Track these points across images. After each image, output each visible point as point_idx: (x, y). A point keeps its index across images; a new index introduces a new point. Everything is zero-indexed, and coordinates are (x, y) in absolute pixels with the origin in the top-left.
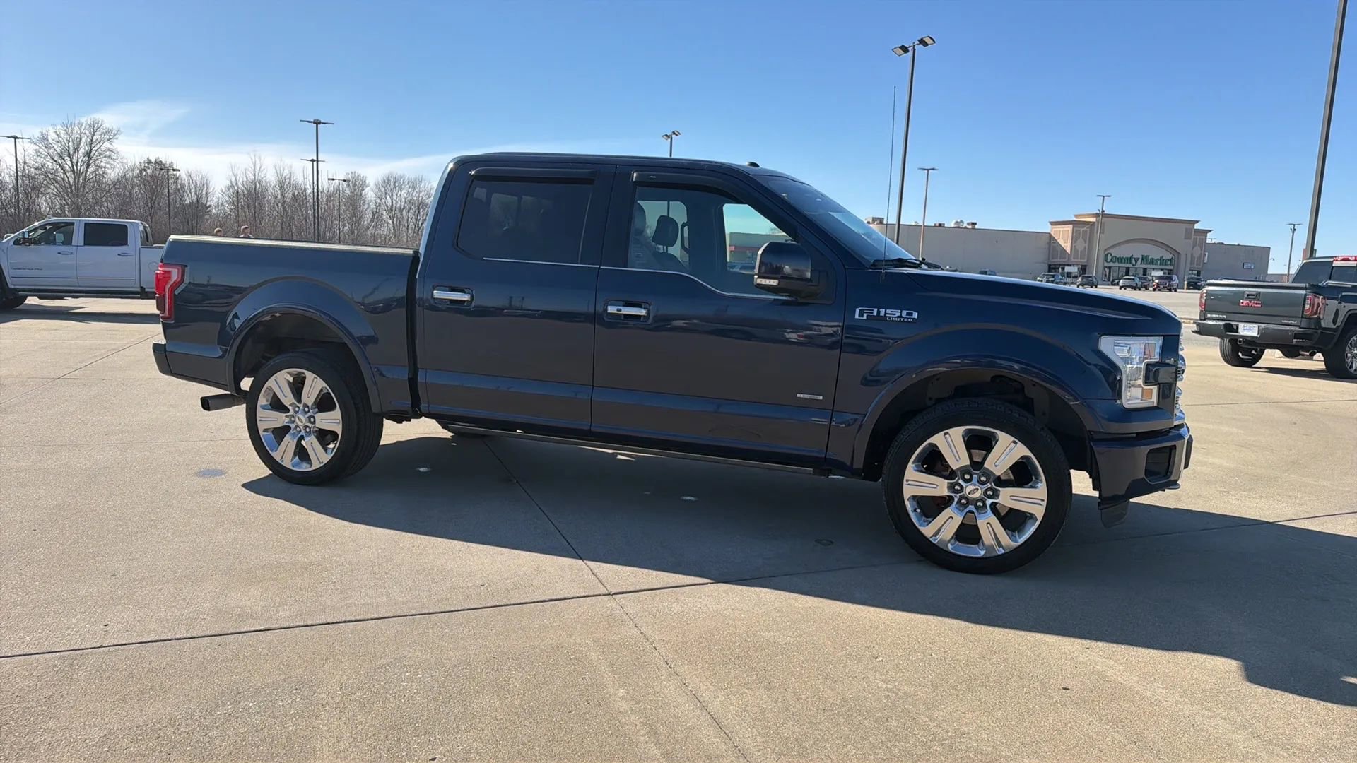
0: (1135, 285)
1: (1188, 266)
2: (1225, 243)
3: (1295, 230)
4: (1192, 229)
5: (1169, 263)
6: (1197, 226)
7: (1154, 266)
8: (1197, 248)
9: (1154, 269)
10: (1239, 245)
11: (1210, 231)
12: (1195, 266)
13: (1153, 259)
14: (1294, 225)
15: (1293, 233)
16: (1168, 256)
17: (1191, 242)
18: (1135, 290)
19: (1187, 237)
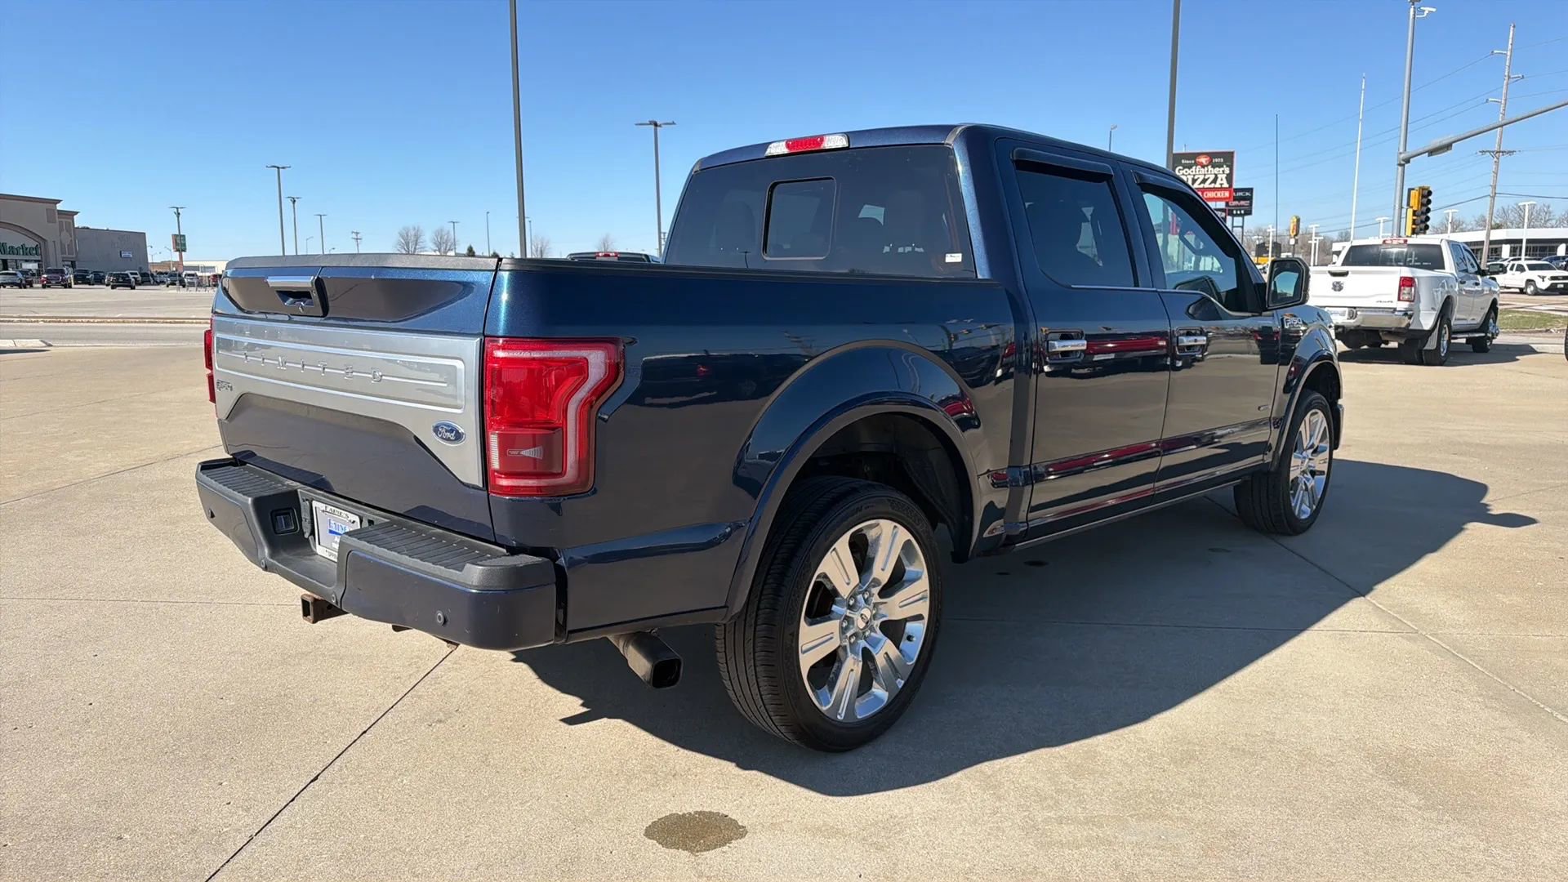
0: (19, 282)
1: (60, 256)
2: (91, 227)
3: (179, 214)
4: (54, 210)
5: (34, 252)
6: (59, 207)
7: (27, 258)
8: (64, 233)
9: (27, 261)
10: (107, 230)
11: (76, 213)
12: (67, 255)
13: (12, 247)
14: (177, 208)
15: (178, 217)
16: (31, 244)
17: (57, 226)
18: (21, 288)
19: (51, 220)
